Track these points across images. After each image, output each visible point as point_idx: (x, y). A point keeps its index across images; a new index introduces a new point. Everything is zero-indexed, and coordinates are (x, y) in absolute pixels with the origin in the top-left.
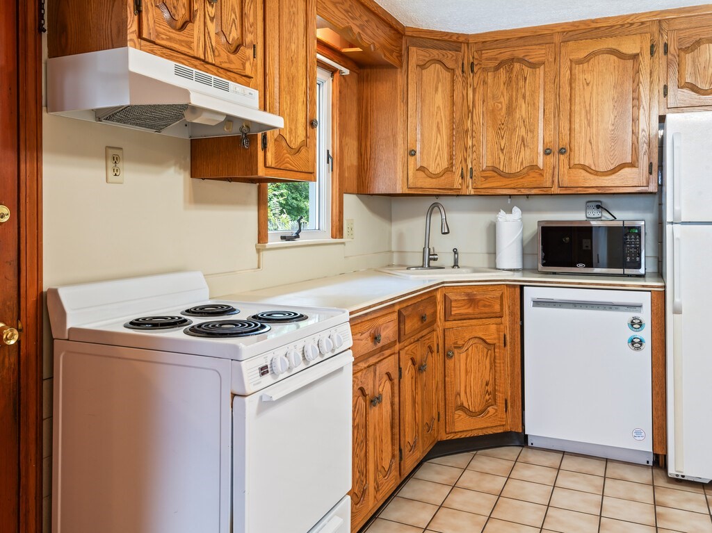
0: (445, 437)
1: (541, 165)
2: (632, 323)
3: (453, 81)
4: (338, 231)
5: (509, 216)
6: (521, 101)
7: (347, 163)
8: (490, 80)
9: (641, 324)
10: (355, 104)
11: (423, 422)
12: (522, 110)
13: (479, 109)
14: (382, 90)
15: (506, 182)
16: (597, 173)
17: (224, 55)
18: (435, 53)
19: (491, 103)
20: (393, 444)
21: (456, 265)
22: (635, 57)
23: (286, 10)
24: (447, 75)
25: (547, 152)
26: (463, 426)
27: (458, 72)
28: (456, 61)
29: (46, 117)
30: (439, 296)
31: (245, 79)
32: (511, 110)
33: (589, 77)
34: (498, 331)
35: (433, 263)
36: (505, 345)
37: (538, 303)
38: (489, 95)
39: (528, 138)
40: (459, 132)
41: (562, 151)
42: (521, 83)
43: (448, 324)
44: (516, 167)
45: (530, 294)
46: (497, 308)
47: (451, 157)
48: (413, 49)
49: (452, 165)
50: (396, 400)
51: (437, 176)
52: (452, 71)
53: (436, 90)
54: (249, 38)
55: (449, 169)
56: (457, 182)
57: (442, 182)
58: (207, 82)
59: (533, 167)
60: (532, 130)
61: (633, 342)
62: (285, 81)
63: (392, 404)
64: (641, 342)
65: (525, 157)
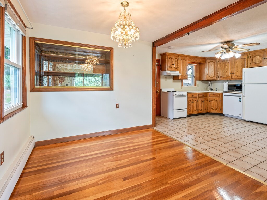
0: (209, 112)
1: (229, 75)
2: (239, 98)
3: (215, 64)
4: (195, 85)
5: (226, 83)
6: (226, 66)
7: (197, 76)
8: (221, 63)
9: (240, 98)
10: (199, 68)
11: (203, 108)
12: (226, 67)
13: (220, 68)
14: (203, 66)
15: (224, 78)
16: (238, 77)
17: (175, 69)
18: (212, 60)
19: (221, 67)
20: (196, 108)
21: (217, 90)
22: (245, 59)
23: (183, 63)
24: (214, 63)
25: (230, 74)
26: (212, 111)
27: (216, 62)
28: (215, 61)
29: (161, 76)
30: (208, 94)
31: (178, 71)
32: (224, 67)
33: (237, 62)
34: (219, 99)
35: (212, 90)
36: (220, 101)
37: (225, 95)
38: (221, 65)
39: (227, 72)
40: (216, 71)
41: (233, 73)
42: (226, 63)
43: (210, 97)
44: (225, 76)
45: (224, 94)
46: (218, 96)
47: (215, 75)
48: (207, 60)
49: (215, 76)
50: (197, 104)
51: (212, 78)
52: (215, 63)
53: (212, 65)
54: (178, 67)
55: (214, 76)
56: (216, 78)
57: (213, 78)
58: (173, 72)
59: (228, 76)
60: (228, 70)
61: (239, 101)
62: (183, 70)
63: (196, 104)
64: (241, 101)
65: (227, 74)
